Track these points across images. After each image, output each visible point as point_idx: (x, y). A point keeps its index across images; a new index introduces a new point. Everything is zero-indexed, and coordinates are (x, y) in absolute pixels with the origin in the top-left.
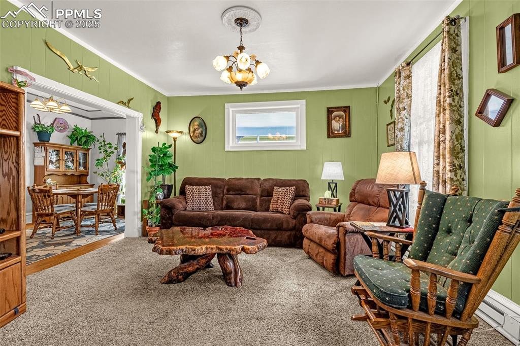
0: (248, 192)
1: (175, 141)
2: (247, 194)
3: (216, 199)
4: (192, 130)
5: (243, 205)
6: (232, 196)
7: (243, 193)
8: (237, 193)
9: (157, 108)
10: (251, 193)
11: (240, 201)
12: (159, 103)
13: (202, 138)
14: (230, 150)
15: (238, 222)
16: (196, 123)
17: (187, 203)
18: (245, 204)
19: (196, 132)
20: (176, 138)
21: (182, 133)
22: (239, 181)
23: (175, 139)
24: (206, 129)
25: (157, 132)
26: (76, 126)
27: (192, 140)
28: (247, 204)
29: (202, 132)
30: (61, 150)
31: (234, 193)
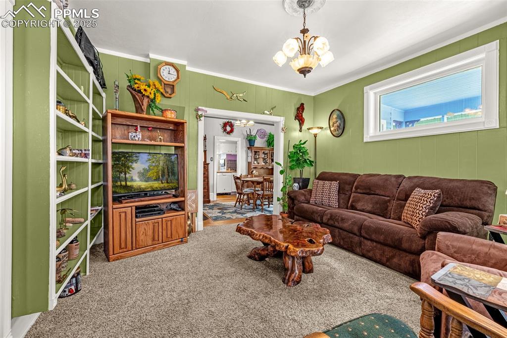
0: (377, 192)
1: (315, 137)
2: (377, 195)
3: (343, 196)
4: (331, 124)
5: (369, 207)
6: (360, 195)
7: (373, 192)
8: (364, 191)
9: (301, 108)
10: (383, 193)
11: (366, 202)
12: (302, 105)
13: (340, 131)
14: (369, 140)
15: (346, 224)
16: (335, 116)
17: (311, 196)
18: (371, 206)
19: (335, 125)
20: (317, 134)
21: (321, 128)
22: (370, 178)
23: (315, 136)
24: (344, 121)
25: (300, 131)
26: (270, 133)
27: (332, 133)
28: (373, 207)
29: (340, 124)
30: (260, 151)
31: (361, 191)
